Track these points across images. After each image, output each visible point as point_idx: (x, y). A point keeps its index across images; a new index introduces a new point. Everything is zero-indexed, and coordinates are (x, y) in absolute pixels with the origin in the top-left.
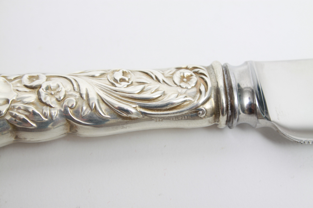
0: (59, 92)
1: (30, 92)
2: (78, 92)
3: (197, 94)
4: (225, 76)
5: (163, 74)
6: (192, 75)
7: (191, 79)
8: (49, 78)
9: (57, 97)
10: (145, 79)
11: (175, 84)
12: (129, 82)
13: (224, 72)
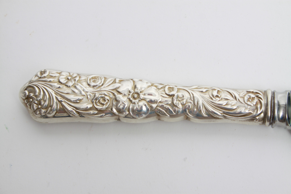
0: (183, 99)
1: (168, 98)
2: (193, 101)
3: (255, 110)
4: (273, 101)
5: (239, 95)
6: (254, 98)
7: (254, 100)
8: (179, 90)
9: (182, 102)
10: (229, 97)
11: (245, 102)
12: (220, 98)
13: (273, 98)
